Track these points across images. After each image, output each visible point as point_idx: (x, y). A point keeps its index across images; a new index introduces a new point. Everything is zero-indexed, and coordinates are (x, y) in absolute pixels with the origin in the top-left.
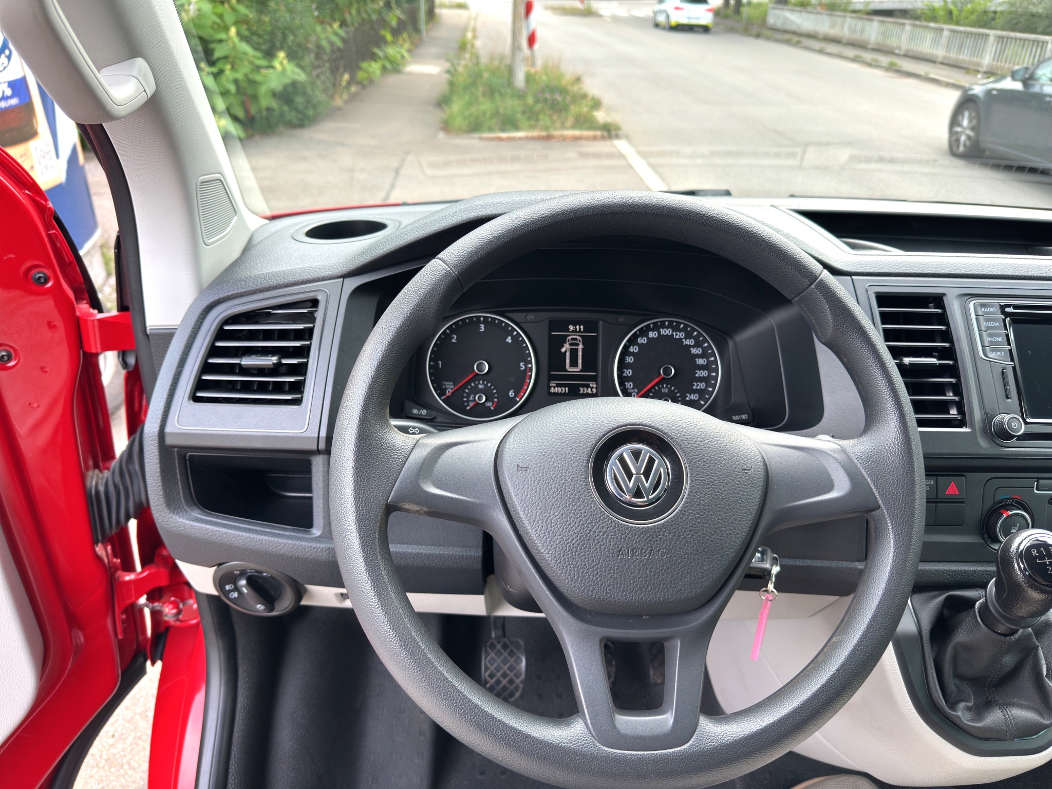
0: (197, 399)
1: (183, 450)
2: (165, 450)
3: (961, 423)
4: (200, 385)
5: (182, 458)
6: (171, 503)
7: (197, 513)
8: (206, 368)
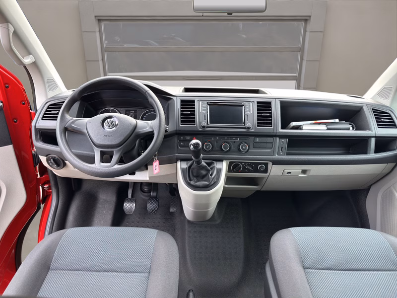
0: (42, 119)
1: (40, 129)
2: (36, 129)
3: (195, 125)
4: (43, 117)
5: (39, 131)
6: (37, 140)
7: (41, 143)
8: (45, 114)
